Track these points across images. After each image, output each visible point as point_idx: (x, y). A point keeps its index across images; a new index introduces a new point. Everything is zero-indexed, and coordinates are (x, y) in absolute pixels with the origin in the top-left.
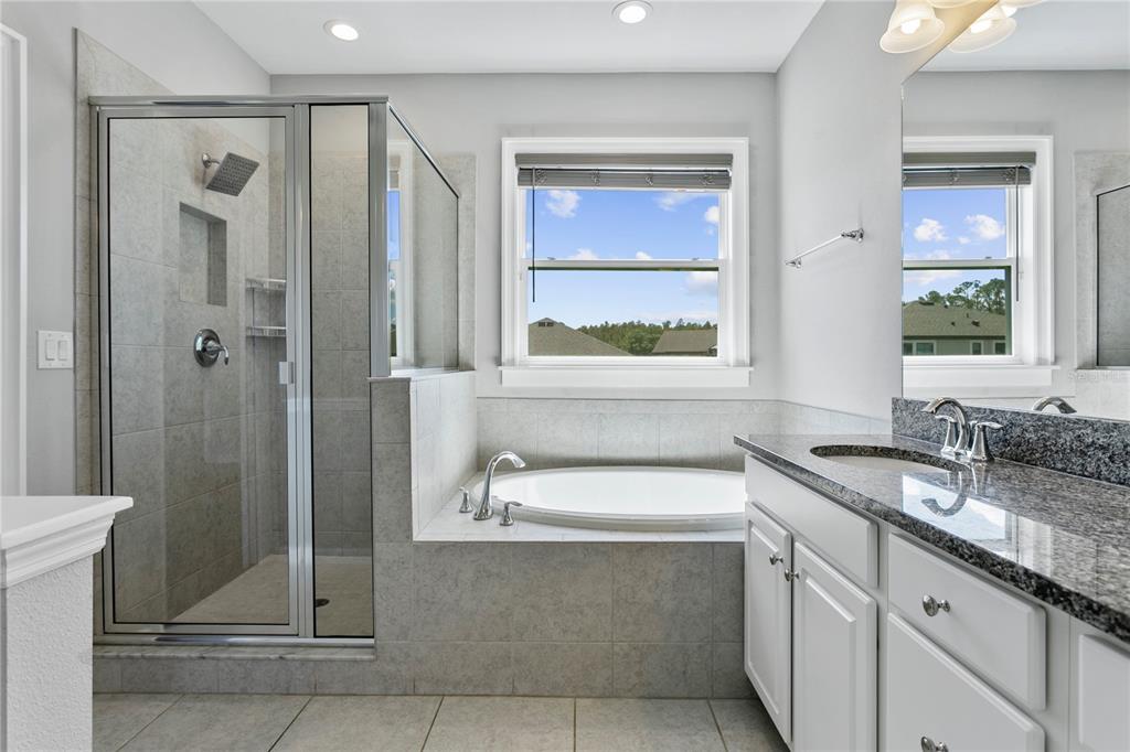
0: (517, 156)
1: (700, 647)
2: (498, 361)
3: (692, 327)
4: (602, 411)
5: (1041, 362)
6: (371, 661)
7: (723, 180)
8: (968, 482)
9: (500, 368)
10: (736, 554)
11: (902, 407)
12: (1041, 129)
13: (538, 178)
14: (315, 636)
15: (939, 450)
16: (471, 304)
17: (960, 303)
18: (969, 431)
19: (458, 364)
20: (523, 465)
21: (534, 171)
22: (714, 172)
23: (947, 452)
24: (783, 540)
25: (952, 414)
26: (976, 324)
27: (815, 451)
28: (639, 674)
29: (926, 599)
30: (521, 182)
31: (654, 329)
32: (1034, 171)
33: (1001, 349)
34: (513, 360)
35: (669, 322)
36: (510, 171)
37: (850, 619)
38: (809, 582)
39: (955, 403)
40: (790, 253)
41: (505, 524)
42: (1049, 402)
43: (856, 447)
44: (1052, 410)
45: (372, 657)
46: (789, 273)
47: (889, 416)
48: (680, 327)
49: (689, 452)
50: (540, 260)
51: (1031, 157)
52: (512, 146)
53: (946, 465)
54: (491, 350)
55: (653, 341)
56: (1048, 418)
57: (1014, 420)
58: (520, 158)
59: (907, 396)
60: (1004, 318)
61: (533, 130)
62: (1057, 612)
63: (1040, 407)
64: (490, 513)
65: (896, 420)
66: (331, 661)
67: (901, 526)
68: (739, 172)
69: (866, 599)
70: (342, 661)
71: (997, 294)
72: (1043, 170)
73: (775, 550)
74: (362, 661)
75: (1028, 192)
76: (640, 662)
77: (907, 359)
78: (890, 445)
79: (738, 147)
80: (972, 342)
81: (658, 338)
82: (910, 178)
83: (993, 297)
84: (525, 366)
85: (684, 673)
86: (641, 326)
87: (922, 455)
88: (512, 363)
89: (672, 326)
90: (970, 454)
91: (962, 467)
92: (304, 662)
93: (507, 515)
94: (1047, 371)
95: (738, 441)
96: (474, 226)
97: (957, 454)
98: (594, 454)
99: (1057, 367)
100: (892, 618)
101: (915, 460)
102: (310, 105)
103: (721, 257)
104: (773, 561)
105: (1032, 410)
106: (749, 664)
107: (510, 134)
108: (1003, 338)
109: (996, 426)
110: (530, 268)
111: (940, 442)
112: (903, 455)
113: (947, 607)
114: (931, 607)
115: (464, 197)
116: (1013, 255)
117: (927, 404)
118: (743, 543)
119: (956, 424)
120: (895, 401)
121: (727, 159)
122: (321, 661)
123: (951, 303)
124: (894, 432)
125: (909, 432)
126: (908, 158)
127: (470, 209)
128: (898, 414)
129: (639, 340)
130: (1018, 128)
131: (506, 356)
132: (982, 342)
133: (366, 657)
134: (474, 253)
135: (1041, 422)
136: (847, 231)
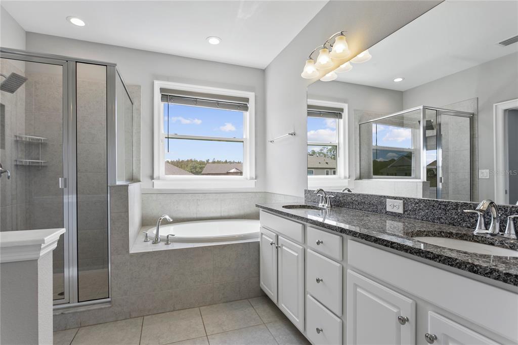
0: (161, 89)
1: (245, 281)
2: (152, 178)
3: (219, 162)
4: (198, 198)
5: (345, 178)
6: (110, 307)
7: (245, 108)
8: (326, 212)
9: (153, 181)
10: (257, 246)
11: (307, 192)
12: (345, 101)
13: (170, 100)
14: (78, 302)
15: (318, 205)
16: (139, 152)
17: (322, 155)
18: (326, 198)
19: (133, 179)
20: (171, 220)
21: (168, 96)
22: (242, 104)
23: (320, 205)
24: (274, 237)
25: (322, 194)
26: (327, 163)
27: (283, 207)
28: (223, 294)
29: (317, 241)
30: (162, 100)
31: (202, 163)
32: (343, 115)
33: (334, 173)
34: (159, 177)
35: (208, 160)
36: (158, 95)
37: (296, 255)
38: (284, 247)
39: (322, 190)
40: (269, 138)
41: (167, 244)
42: (345, 189)
43: (295, 206)
44: (346, 192)
45: (110, 306)
46: (269, 145)
47: (303, 196)
48: (214, 162)
49: (233, 213)
50: (171, 134)
51: (342, 110)
52: (158, 85)
53: (320, 209)
54: (149, 172)
55: (202, 168)
56: (345, 193)
57: (337, 195)
58: (162, 90)
59: (309, 189)
60: (335, 161)
61: (168, 79)
62: (344, 235)
63: (344, 191)
64: (159, 241)
65: (305, 197)
66: (89, 311)
67: (311, 223)
68: (251, 105)
69: (301, 247)
70: (94, 310)
71: (334, 152)
72: (345, 114)
73: (272, 241)
74: (105, 308)
75: (341, 121)
76: (224, 289)
77: (309, 177)
78: (304, 204)
79: (251, 96)
80: (326, 170)
81: (204, 167)
82: (309, 114)
83: (332, 153)
84: (164, 180)
85: (239, 291)
86: (196, 161)
87: (314, 207)
88: (159, 178)
89: (210, 161)
90: (326, 205)
91: (324, 209)
92: (74, 313)
93: (167, 240)
94: (347, 180)
95: (257, 206)
96: (140, 118)
97: (323, 206)
98: (195, 216)
99: (349, 179)
100: (309, 250)
101: (312, 209)
102: (76, 62)
103: (244, 137)
104: (271, 244)
105: (341, 192)
106: (262, 283)
107: (157, 79)
108: (335, 169)
109: (333, 196)
110: (166, 138)
111: (318, 203)
112: (309, 207)
113: (322, 242)
114: (318, 243)
115: (135, 104)
116: (338, 142)
117: (315, 191)
118: (259, 242)
119: (323, 197)
120: (305, 191)
121: (247, 100)
122: (84, 312)
123: (319, 155)
124: (305, 200)
125: (310, 201)
126: (309, 106)
127: (139, 110)
128: (306, 194)
129: (195, 168)
130: (339, 100)
131: (155, 175)
132: (329, 170)
133: (107, 306)
134: (140, 129)
135: (344, 195)
136: (290, 133)
